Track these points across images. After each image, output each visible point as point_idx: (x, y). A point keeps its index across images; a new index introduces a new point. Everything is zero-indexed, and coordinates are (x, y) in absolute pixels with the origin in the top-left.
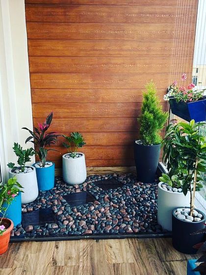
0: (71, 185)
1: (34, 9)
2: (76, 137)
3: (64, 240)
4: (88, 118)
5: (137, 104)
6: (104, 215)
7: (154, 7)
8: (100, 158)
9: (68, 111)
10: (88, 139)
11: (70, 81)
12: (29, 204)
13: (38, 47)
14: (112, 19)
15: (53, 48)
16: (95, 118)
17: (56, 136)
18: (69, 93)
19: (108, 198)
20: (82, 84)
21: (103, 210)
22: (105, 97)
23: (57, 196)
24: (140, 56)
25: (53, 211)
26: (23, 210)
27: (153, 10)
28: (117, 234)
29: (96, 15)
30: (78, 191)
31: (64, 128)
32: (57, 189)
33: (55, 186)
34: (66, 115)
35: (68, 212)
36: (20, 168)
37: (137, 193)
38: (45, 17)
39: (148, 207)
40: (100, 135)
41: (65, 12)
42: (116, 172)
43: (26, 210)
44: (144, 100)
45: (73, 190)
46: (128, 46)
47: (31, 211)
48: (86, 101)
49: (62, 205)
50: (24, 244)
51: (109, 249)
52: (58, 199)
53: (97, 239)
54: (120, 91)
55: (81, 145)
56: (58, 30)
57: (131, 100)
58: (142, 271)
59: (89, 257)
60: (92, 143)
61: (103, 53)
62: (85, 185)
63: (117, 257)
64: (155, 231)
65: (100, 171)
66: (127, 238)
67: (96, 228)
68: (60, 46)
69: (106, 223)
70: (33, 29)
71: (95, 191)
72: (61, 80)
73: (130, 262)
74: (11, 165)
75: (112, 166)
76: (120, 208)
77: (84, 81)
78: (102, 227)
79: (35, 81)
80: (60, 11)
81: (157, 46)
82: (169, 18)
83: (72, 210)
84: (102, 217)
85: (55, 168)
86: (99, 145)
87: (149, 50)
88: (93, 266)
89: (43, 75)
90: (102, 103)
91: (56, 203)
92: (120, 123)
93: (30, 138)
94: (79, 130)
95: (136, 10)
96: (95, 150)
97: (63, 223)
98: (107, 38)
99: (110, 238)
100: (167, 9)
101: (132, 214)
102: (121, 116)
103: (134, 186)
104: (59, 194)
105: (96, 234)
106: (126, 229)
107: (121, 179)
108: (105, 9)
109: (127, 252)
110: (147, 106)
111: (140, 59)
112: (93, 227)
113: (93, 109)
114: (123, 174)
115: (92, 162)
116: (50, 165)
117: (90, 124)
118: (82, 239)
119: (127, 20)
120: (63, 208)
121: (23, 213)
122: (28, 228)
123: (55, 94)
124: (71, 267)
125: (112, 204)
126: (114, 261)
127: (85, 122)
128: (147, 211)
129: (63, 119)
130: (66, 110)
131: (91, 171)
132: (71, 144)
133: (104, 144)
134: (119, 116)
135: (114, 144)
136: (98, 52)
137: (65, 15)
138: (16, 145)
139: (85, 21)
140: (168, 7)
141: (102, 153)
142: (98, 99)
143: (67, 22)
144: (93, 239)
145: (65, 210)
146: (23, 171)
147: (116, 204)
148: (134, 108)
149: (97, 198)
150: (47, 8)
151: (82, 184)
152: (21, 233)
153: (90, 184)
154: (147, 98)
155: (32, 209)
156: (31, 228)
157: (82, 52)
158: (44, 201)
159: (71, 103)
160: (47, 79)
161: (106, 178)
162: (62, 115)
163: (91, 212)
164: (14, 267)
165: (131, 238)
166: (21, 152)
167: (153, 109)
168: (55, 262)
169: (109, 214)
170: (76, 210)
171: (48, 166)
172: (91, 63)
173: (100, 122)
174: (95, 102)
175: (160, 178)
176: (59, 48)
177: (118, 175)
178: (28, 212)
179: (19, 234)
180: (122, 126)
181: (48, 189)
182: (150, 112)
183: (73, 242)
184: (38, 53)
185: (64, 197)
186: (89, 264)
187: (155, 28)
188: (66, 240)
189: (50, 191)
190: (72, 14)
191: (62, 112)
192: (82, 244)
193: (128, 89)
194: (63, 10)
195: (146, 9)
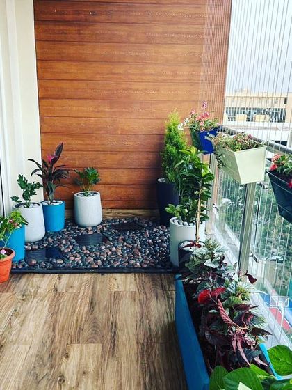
0: (83, 227)
1: (44, 26)
2: (90, 173)
3: (67, 273)
4: (105, 152)
5: (161, 136)
6: (115, 253)
7: (180, 26)
8: (119, 199)
9: (82, 143)
10: (105, 176)
11: (85, 109)
12: (34, 243)
13: (49, 70)
14: (132, 39)
15: (65, 70)
16: (113, 152)
17: (67, 171)
18: (83, 122)
19: (122, 239)
20: (98, 112)
21: (114, 249)
22: (125, 127)
23: (67, 236)
24: (165, 81)
25: (60, 249)
26: (26, 247)
27: (179, 30)
28: (124, 268)
29: (114, 34)
30: (91, 233)
31: (77, 163)
32: (67, 231)
33: (65, 228)
34: (79, 147)
35: (76, 250)
36: (25, 204)
37: (156, 236)
38: (56, 35)
39: (164, 247)
40: (119, 172)
41: (79, 30)
42: (137, 216)
43: (30, 248)
44: (166, 132)
45: (85, 232)
46: (150, 70)
47: (35, 250)
48: (102, 132)
49: (71, 244)
50: (26, 276)
51: (113, 281)
52: (66, 239)
53: (103, 273)
54: (141, 121)
55: (95, 181)
56: (71, 50)
57: (155, 132)
58: (141, 298)
59: (91, 287)
60: (109, 181)
61: (122, 77)
62: (99, 227)
63: (120, 287)
64: (164, 267)
65: (119, 214)
66: (135, 272)
67: (103, 264)
68: (73, 69)
69: (114, 260)
70: (43, 49)
71: (110, 233)
72: (74, 107)
73: (131, 290)
74: (15, 198)
75: (133, 209)
76: (133, 248)
77: (101, 109)
78: (109, 263)
79: (45, 108)
80: (73, 29)
81: (184, 70)
82: (197, 38)
83: (81, 249)
84: (112, 254)
85: (65, 209)
86: (118, 184)
87: (175, 75)
88: (93, 293)
89: (55, 101)
90: (121, 134)
91: (64, 242)
92: (141, 159)
93: (36, 170)
94: (94, 166)
95: (159, 29)
96: (113, 189)
97: (68, 259)
98: (127, 60)
99: (117, 273)
100: (194, 29)
101: (145, 253)
102: (144, 150)
103: (155, 230)
104: (68, 235)
105: (102, 268)
106: (134, 265)
107: (142, 223)
108: (124, 27)
109: (131, 283)
110: (170, 138)
111: (165, 85)
112: (99, 262)
113: (111, 142)
114: (146, 217)
115: (110, 204)
116: (59, 203)
117: (108, 159)
118: (87, 272)
119: (150, 41)
120: (71, 247)
121: (27, 251)
122: (31, 261)
123: (68, 122)
124: (72, 293)
125: (125, 244)
126: (116, 290)
127: (102, 157)
128: (162, 251)
129: (76, 152)
130: (80, 142)
131: (108, 213)
132: (85, 181)
133: (124, 183)
134: (140, 150)
135: (134, 182)
136: (116, 76)
137: (80, 34)
138: (21, 177)
139: (101, 41)
140: (197, 26)
141: (121, 192)
142: (116, 130)
143: (81, 42)
144: (98, 272)
145: (73, 248)
146: (28, 207)
147: (130, 244)
148: (158, 141)
149: (111, 239)
150: (59, 25)
151: (96, 227)
152: (23, 266)
153: (105, 226)
154: (170, 130)
155: (37, 247)
156: (34, 262)
157: (98, 76)
158: (51, 241)
159: (86, 134)
160: (58, 106)
161: (125, 222)
162: (75, 147)
163: (101, 250)
164: (14, 292)
165: (138, 272)
166: (27, 186)
167: (177, 142)
168: (56, 289)
169: (120, 253)
170: (84, 248)
171: (57, 204)
172: (108, 88)
173: (119, 157)
174: (113, 133)
175: (167, 208)
176: (72, 71)
177: (139, 219)
178: (32, 249)
179: (21, 267)
180: (144, 162)
181: (57, 230)
182: (174, 146)
183: (78, 275)
184: (48, 76)
185: (74, 238)
186: (90, 291)
187: (181, 50)
188: (70, 273)
189: (59, 232)
190: (86, 32)
191: (75, 143)
192: (86, 277)
193: (151, 119)
194: (77, 28)
195: (172, 28)
